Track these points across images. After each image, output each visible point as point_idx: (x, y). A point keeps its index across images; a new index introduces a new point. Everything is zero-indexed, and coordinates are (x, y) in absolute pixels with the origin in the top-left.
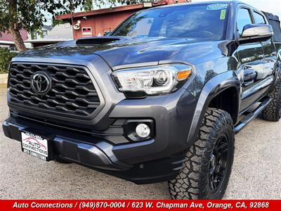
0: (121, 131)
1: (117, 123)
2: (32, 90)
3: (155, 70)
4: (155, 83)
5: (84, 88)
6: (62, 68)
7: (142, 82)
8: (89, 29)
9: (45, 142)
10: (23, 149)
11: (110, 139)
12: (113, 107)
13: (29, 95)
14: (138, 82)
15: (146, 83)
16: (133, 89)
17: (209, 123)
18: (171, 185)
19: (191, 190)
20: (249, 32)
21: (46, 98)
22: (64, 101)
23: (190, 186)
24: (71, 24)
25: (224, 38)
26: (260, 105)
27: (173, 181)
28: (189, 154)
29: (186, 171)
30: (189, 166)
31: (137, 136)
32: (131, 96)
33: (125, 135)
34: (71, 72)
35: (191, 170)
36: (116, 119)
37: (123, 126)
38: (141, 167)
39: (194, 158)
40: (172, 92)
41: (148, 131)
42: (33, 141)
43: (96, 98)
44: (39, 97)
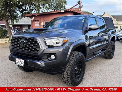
0: (46, 57)
1: (46, 55)
2: (19, 45)
3: (57, 39)
4: (57, 43)
5: (36, 44)
6: (29, 38)
7: (53, 43)
8: (38, 21)
9: (23, 61)
10: (16, 64)
11: (43, 60)
12: (44, 50)
13: (19, 47)
14: (52, 43)
15: (54, 43)
16: (50, 45)
17: (74, 56)
18: (62, 75)
19: (68, 76)
20: (92, 27)
21: (24, 47)
22: (30, 48)
23: (68, 75)
24: (30, 18)
25: (82, 29)
26: (101, 52)
27: (63, 74)
28: (68, 65)
29: (67, 70)
30: (67, 69)
31: (51, 59)
32: (50, 47)
33: (48, 58)
34: (32, 40)
35: (68, 70)
36: (45, 53)
37: (47, 56)
38: (53, 69)
39: (69, 66)
40: (62, 46)
41: (54, 57)
42: (19, 61)
43: (39, 47)
44: (22, 47)
